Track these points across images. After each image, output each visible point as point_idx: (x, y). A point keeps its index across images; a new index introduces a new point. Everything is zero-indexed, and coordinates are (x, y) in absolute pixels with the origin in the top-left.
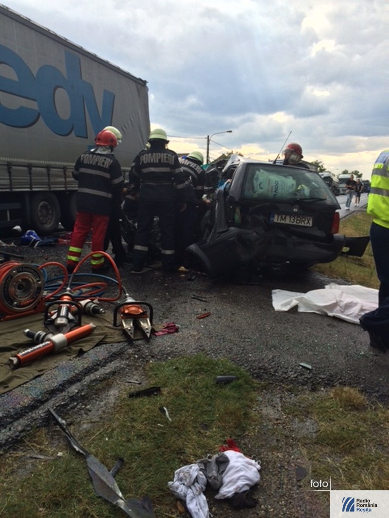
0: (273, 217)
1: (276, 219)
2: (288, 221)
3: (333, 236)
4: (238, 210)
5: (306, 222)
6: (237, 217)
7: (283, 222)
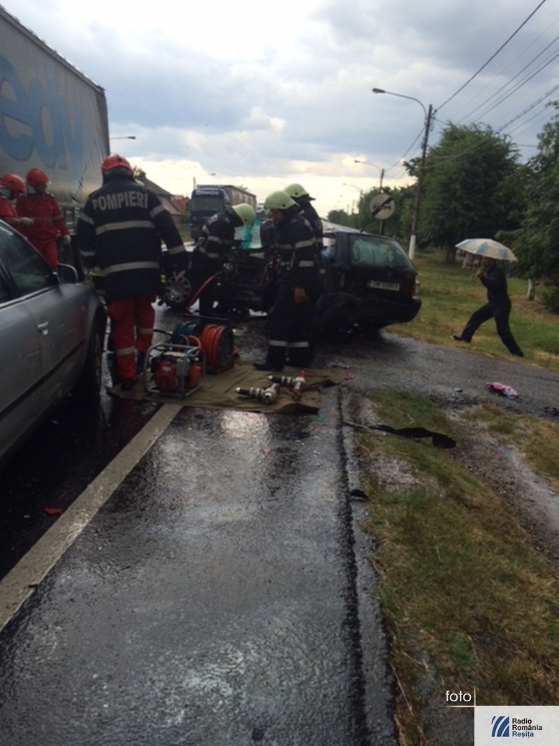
0: (370, 282)
1: (372, 284)
2: (381, 286)
3: (412, 299)
4: (343, 277)
5: (395, 286)
6: (342, 283)
7: (377, 287)
